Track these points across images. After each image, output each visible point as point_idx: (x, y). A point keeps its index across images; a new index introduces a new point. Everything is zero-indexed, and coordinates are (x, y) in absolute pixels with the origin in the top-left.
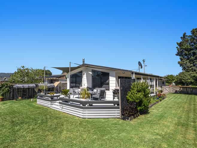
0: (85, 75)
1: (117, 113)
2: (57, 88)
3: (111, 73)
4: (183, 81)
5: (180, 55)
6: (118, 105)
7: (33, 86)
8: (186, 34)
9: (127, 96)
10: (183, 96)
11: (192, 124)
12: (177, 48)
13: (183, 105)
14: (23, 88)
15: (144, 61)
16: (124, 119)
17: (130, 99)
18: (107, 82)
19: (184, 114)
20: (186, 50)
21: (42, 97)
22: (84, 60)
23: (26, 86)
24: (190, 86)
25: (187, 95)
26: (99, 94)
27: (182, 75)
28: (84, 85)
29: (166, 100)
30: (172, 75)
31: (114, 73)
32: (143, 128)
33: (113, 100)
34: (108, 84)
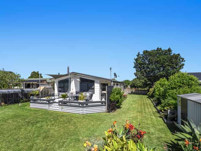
0: (73, 81)
1: (104, 109)
2: (42, 92)
3: (96, 80)
4: (135, 85)
5: (136, 68)
6: (105, 103)
7: (19, 91)
8: (140, 53)
9: (110, 98)
10: (137, 96)
11: (144, 111)
12: (134, 62)
13: (138, 102)
14: (8, 93)
15: (111, 69)
16: (109, 112)
17: (112, 99)
18: (93, 87)
19: (139, 107)
20: (140, 64)
21: (35, 101)
22: (69, 67)
23: (11, 91)
24: (140, 89)
25: (139, 95)
26: (89, 96)
27: (135, 81)
28: (72, 90)
29: (128, 99)
30: (128, 80)
31: (98, 81)
32: (122, 116)
33: (101, 100)
34: (94, 89)
